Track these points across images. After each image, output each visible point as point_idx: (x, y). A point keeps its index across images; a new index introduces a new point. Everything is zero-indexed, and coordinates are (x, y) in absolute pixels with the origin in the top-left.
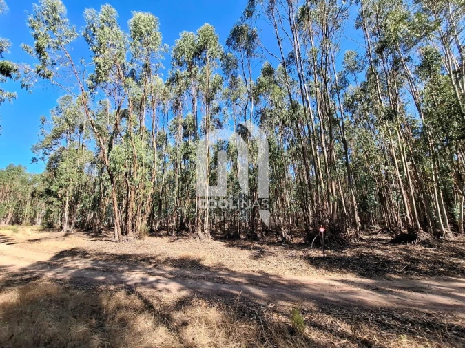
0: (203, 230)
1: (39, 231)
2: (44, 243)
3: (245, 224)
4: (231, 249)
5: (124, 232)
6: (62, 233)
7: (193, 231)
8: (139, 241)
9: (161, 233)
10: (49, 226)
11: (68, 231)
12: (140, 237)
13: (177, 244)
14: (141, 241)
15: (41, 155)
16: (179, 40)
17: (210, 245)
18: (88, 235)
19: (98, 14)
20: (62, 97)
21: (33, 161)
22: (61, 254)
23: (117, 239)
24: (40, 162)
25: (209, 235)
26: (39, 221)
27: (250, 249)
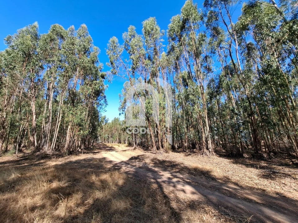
0: (207, 149)
1: (126, 146)
2: (127, 152)
3: (248, 146)
4: (235, 166)
5: (158, 148)
6: (133, 148)
7: (200, 149)
8: (166, 154)
9: (180, 150)
10: (130, 145)
11: (135, 147)
12: (167, 152)
13: (189, 158)
14: (167, 154)
15: (122, 112)
16: (170, 25)
17: (215, 161)
18: (143, 149)
19: (127, 34)
20: (125, 83)
21: (120, 115)
22: (132, 159)
23: (155, 152)
24: (122, 115)
25: (213, 153)
26: (127, 142)
27: (257, 168)
